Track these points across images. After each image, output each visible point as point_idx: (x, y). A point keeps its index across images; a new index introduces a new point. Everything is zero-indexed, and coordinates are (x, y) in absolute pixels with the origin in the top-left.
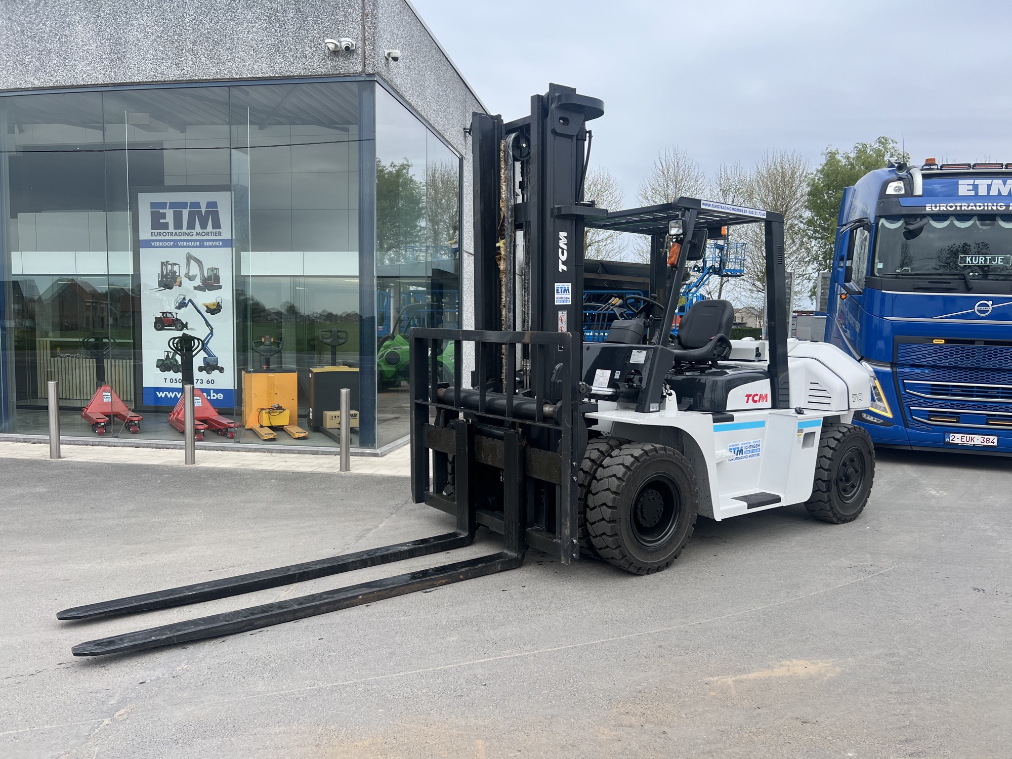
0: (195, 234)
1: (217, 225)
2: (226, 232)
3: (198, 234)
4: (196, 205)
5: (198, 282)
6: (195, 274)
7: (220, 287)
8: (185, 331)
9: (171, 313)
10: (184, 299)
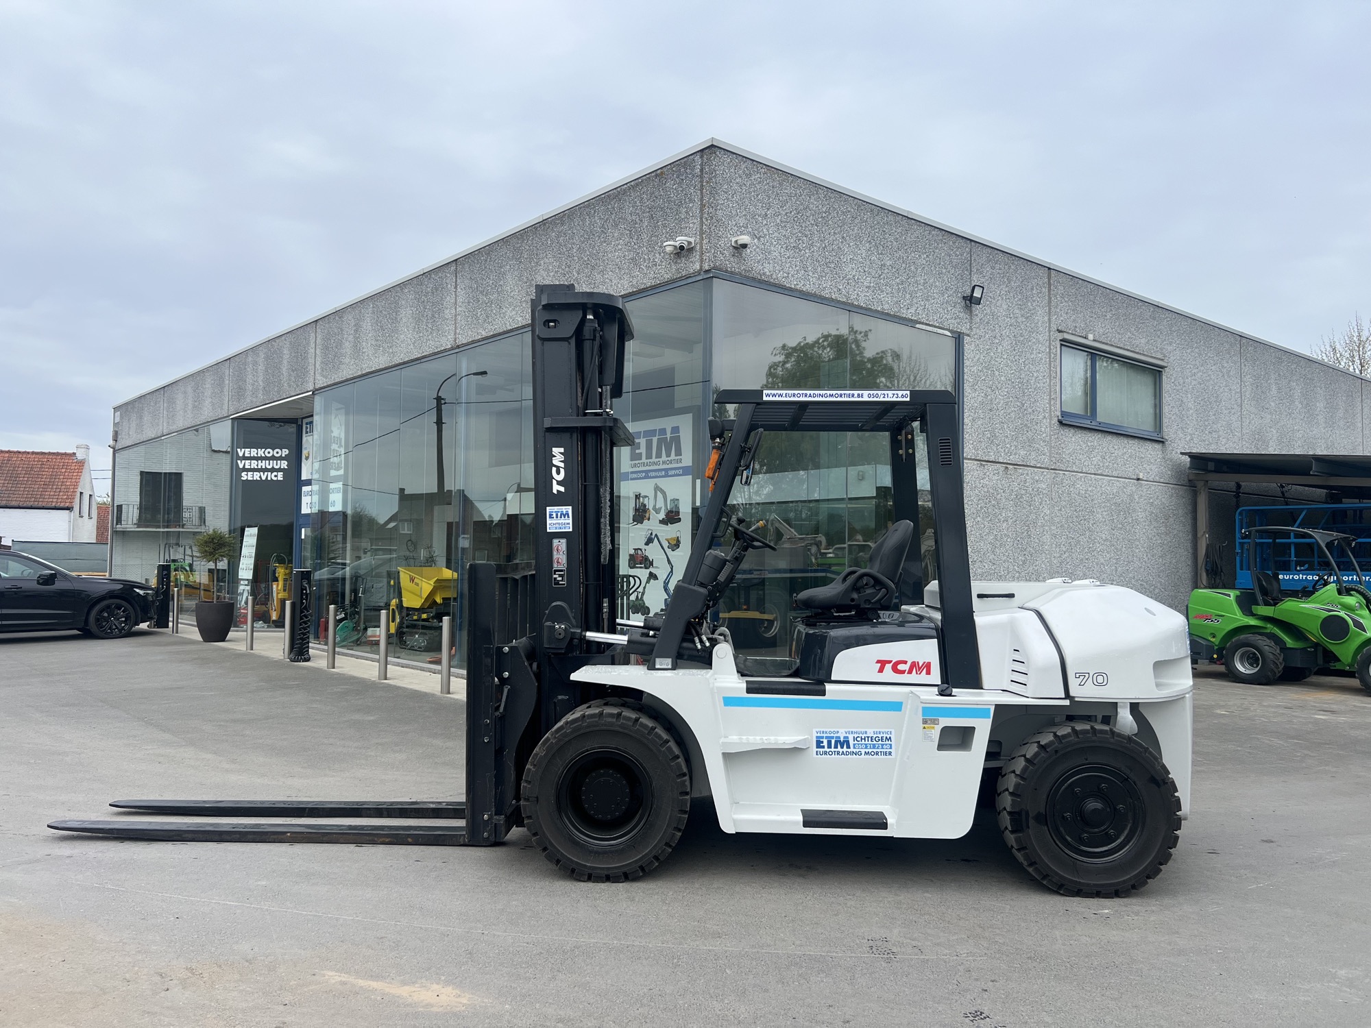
0: (661, 462)
1: (679, 453)
2: (687, 459)
3: (664, 463)
4: (663, 431)
5: (662, 516)
6: (660, 506)
7: (679, 520)
8: (651, 569)
9: (641, 549)
10: (651, 534)
